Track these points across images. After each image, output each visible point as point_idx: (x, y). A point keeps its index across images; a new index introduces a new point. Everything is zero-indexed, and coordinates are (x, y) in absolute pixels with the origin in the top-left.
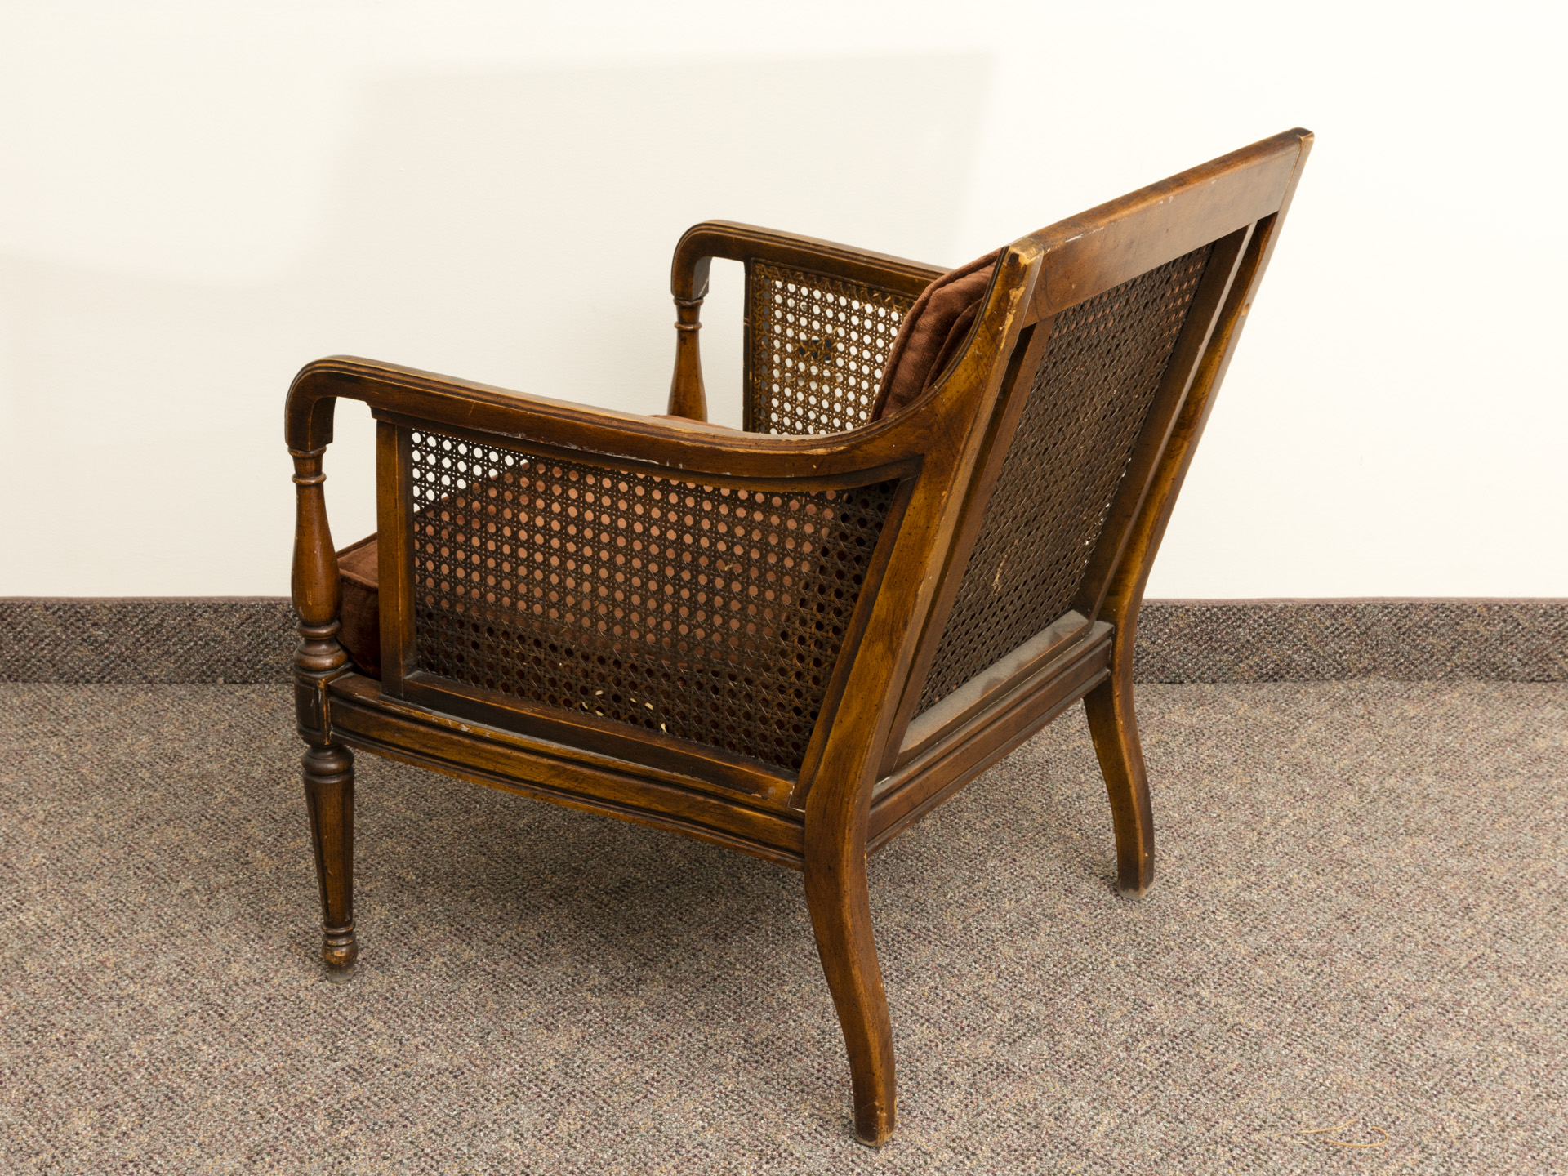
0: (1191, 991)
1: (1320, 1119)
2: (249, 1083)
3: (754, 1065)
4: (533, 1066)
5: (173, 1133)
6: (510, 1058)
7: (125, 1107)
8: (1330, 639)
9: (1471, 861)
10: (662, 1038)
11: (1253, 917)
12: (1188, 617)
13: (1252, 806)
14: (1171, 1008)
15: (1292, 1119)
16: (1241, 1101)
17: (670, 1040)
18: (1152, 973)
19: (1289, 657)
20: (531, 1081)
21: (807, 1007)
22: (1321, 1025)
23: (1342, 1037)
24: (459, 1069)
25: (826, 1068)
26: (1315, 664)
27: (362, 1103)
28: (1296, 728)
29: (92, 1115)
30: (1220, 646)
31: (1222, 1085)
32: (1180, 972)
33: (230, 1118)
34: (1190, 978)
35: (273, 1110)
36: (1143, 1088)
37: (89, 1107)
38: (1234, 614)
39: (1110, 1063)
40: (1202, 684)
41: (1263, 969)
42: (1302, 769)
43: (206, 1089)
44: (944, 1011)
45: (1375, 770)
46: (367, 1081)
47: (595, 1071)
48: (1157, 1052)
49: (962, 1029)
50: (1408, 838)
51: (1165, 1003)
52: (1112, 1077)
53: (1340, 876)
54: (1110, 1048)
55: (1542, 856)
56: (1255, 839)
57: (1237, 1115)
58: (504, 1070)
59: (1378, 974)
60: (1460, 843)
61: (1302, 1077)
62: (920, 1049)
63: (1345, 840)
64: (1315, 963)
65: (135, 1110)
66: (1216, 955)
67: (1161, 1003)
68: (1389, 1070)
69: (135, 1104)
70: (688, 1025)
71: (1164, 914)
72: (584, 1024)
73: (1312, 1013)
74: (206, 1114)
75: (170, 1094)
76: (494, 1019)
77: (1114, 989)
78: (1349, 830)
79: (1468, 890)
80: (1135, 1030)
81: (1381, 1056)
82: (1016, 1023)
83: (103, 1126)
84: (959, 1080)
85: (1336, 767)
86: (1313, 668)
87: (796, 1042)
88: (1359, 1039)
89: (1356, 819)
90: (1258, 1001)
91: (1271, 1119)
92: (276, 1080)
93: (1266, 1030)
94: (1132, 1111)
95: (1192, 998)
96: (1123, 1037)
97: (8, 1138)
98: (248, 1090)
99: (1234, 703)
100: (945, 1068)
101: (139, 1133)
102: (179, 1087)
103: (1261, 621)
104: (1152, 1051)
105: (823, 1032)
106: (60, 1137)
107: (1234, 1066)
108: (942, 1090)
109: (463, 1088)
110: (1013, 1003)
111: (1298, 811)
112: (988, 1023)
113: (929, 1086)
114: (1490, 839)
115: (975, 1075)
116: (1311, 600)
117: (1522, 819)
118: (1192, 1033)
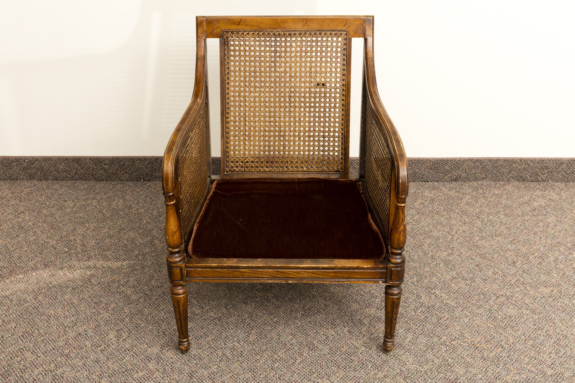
0: (433, 292)
1: (472, 337)
2: (159, 322)
3: (306, 317)
4: (241, 317)
5: (139, 339)
6: (235, 314)
7: (124, 330)
8: (473, 169)
9: (515, 246)
10: (278, 307)
11: (451, 266)
12: (431, 163)
13: (450, 226)
14: (427, 298)
15: (464, 336)
16: (449, 330)
17: (281, 308)
18: (421, 285)
19: (460, 174)
20: (241, 322)
21: (320, 297)
22: (472, 304)
23: (478, 308)
24: (220, 318)
25: (327, 318)
26: (468, 176)
27: (192, 329)
28: (462, 198)
29: (115, 333)
30: (440, 171)
31: (443, 324)
32: (429, 285)
33: (155, 334)
34: (433, 287)
35: (167, 331)
36: (420, 325)
37: (114, 330)
38: (444, 162)
39: (410, 317)
40: (434, 182)
41: (454, 284)
42: (465, 213)
43: (147, 324)
44: (361, 298)
45: (486, 213)
46: (193, 322)
47: (260, 318)
48: (424, 313)
49: (366, 304)
50: (496, 237)
51: (426, 296)
52: (411, 322)
53: (476, 251)
54: (410, 311)
55: (536, 244)
56: (451, 238)
57: (448, 335)
58: (233, 318)
59: (488, 286)
60: (512, 239)
61: (466, 322)
62: (354, 312)
63: (478, 238)
64: (469, 282)
65: (127, 331)
66: (440, 279)
67: (424, 295)
68: (492, 319)
69: (127, 329)
70: (286, 303)
71: (425, 264)
72: (256, 302)
73: (469, 299)
74: (148, 333)
75: (137, 326)
76: (229, 300)
77: (410, 291)
78: (479, 235)
79: (514, 256)
80: (417, 305)
81: (489, 314)
82: (382, 302)
83: (118, 337)
84: (366, 322)
85: (474, 212)
86: (467, 178)
87: (318, 309)
88: (483, 308)
89: (481, 231)
90: (453, 295)
91: (457, 336)
92: (167, 321)
93: (455, 305)
94: (417, 333)
95: (433, 294)
96: (414, 308)
97: (91, 341)
98: (159, 325)
99: (444, 189)
100: (362, 318)
101: (129, 339)
102: (139, 323)
103: (452, 164)
104: (422, 313)
105: (326, 305)
106: (106, 340)
107: (446, 318)
108: (361, 326)
109: (221, 324)
110: (381, 295)
111: (463, 228)
112: (374, 303)
113: (357, 325)
114: (521, 238)
115: (370, 321)
116: (467, 158)
117: (530, 231)
118: (434, 306)
